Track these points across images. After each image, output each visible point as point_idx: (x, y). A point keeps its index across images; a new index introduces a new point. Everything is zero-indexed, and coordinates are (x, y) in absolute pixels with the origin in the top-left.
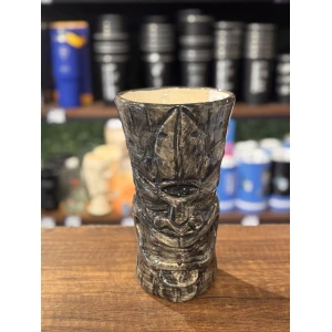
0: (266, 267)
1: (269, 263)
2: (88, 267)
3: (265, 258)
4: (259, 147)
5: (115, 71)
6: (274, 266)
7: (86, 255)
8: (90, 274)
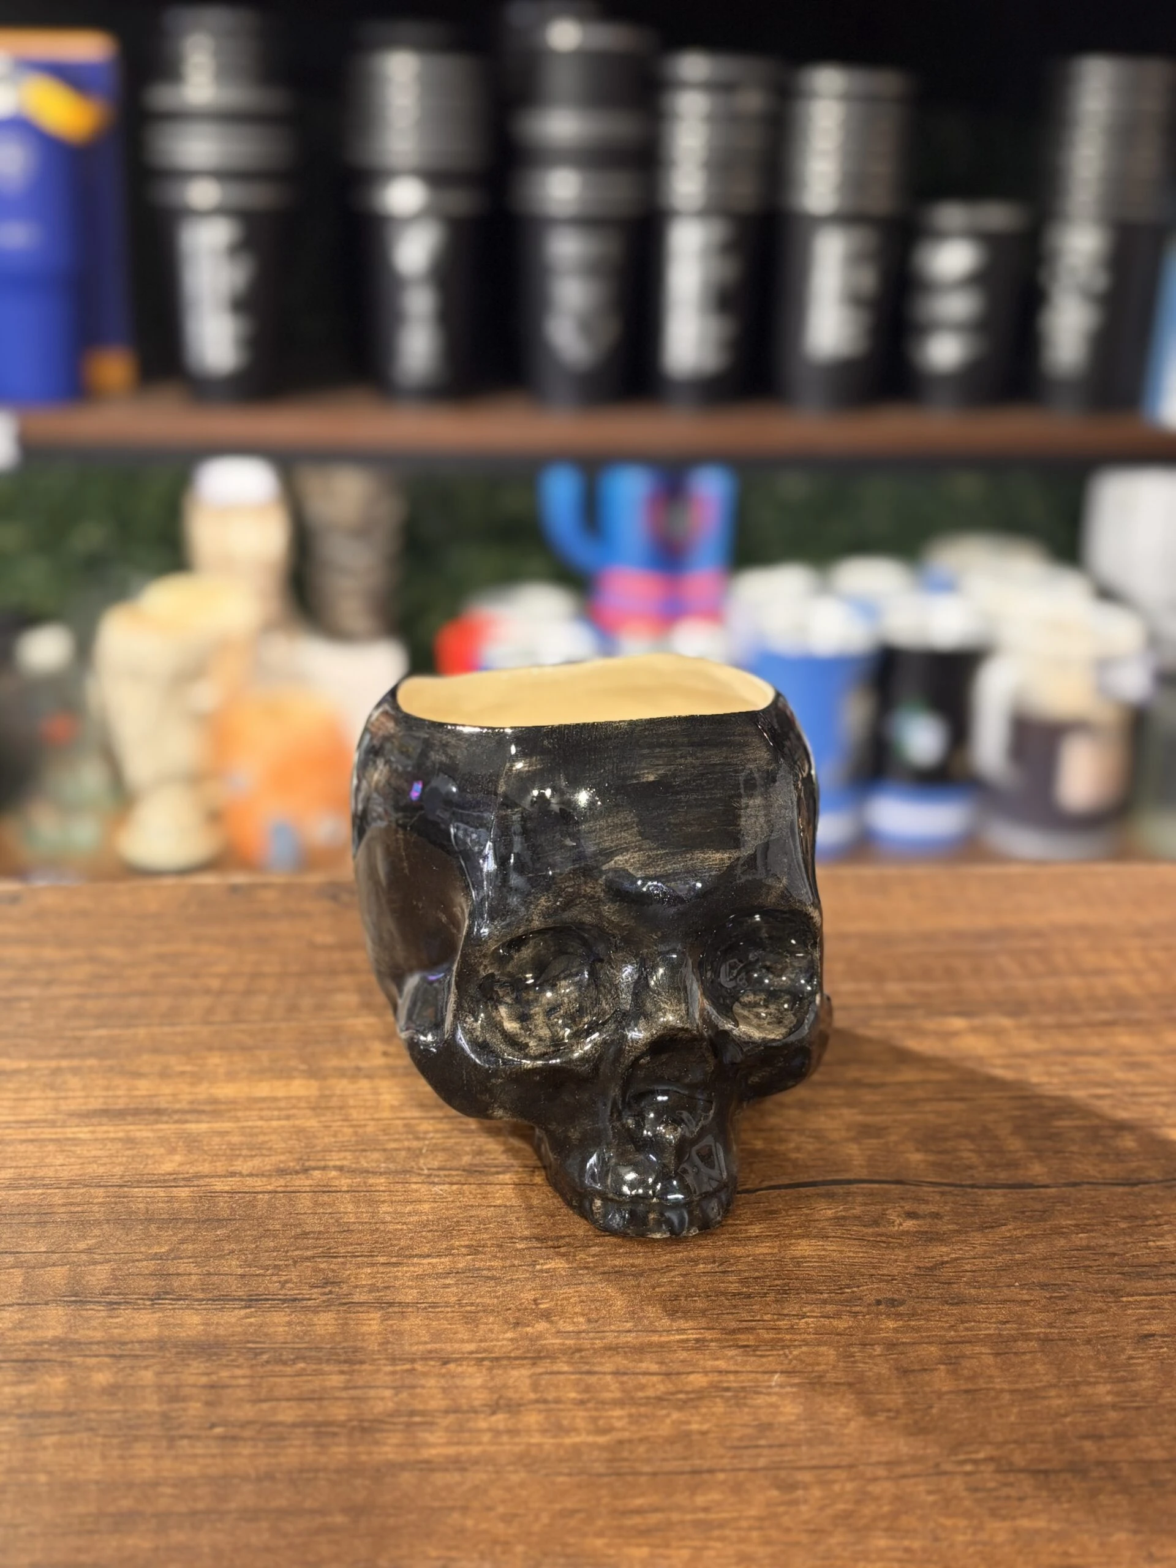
0: (1030, 1045)
1: (1038, 1030)
2: (215, 1061)
3: (1017, 1008)
4: (824, 589)
5: (237, 249)
6: (1066, 1041)
7: (199, 1003)
8: (226, 1091)
